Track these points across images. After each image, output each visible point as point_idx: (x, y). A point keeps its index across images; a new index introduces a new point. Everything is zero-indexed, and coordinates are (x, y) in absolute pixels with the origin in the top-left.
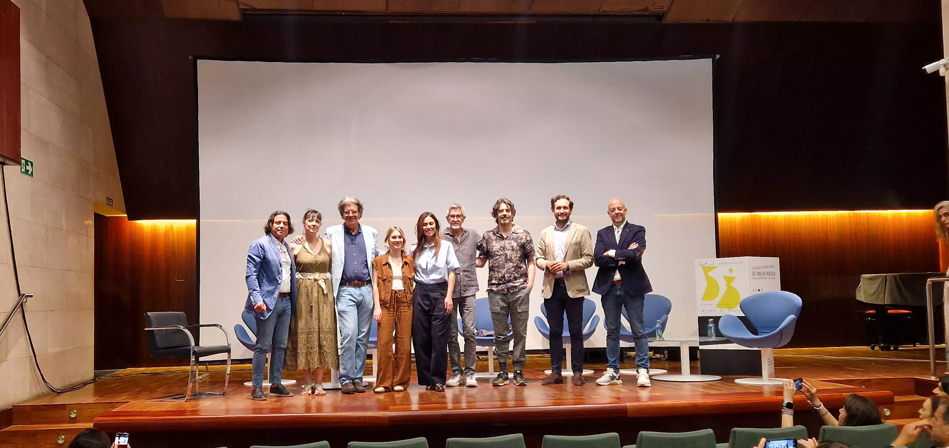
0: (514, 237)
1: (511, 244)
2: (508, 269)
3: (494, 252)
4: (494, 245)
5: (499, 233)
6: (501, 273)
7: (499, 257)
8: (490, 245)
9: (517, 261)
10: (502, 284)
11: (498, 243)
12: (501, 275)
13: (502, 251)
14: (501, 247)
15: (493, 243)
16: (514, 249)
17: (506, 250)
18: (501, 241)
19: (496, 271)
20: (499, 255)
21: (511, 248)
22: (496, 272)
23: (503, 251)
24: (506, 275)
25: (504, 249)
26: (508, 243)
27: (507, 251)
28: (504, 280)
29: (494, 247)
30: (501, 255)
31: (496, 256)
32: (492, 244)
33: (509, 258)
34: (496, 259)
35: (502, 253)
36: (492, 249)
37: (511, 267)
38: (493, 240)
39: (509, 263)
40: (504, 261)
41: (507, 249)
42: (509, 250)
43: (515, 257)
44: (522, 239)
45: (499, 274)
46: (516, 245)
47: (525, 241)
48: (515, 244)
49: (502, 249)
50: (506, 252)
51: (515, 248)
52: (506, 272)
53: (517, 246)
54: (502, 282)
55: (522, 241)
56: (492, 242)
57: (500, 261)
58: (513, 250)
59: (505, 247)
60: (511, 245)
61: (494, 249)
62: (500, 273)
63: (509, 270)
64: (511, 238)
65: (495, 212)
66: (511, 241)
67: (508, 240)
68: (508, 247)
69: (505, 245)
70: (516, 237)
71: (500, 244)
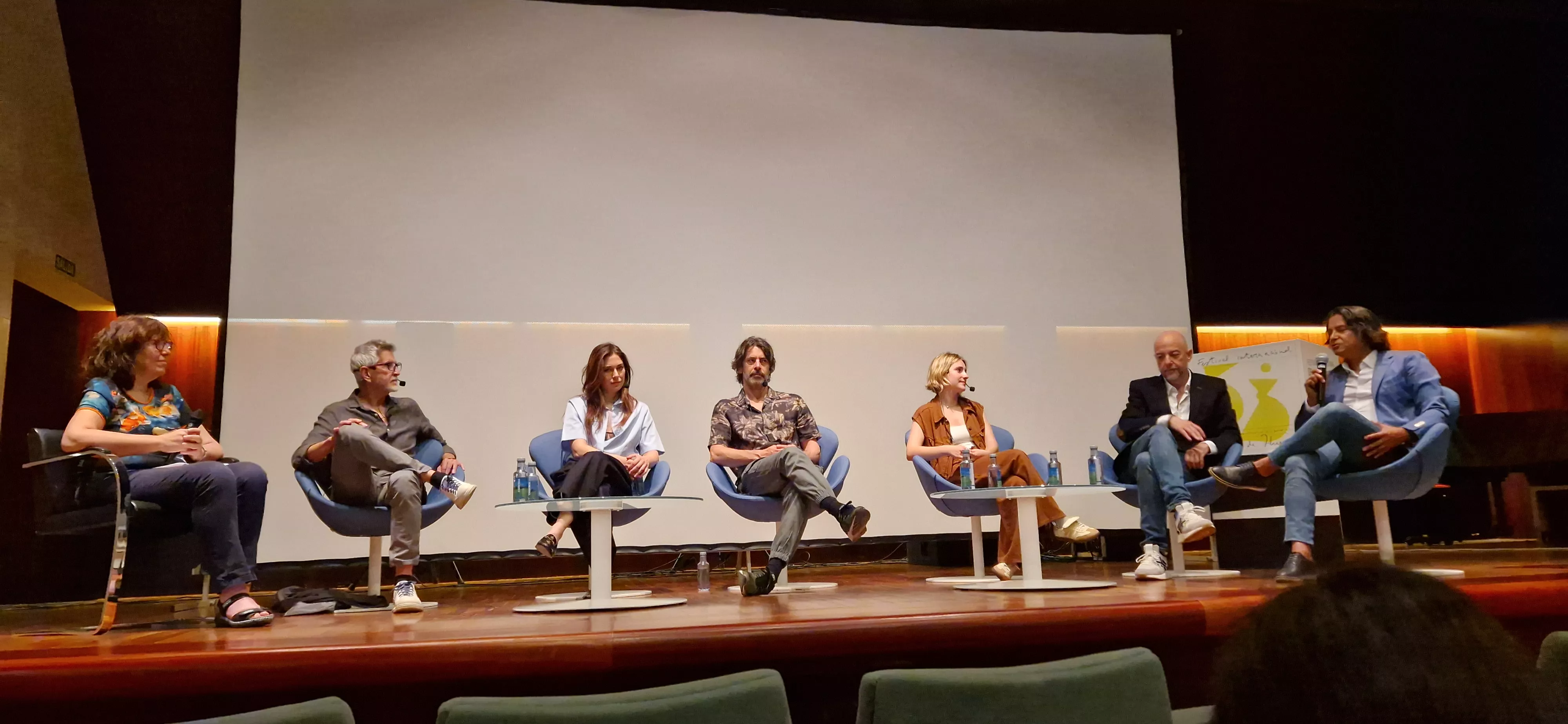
0: (778, 404)
1: (775, 418)
4: (742, 423)
11: (750, 418)
14: (758, 424)
15: (741, 420)
21: (777, 426)
23: (761, 432)
25: (762, 430)
26: (768, 417)
27: (769, 431)
29: (744, 425)
32: (738, 419)
35: (759, 436)
41: (767, 428)
42: (772, 430)
44: (790, 407)
48: (780, 417)
49: (759, 428)
50: (766, 434)
53: (785, 418)
59: (763, 425)
60: (773, 420)
61: (744, 431)
64: (772, 408)
65: (740, 362)
66: (772, 412)
67: (767, 412)
68: (768, 423)
69: (763, 421)
70: (780, 405)
71: (754, 420)
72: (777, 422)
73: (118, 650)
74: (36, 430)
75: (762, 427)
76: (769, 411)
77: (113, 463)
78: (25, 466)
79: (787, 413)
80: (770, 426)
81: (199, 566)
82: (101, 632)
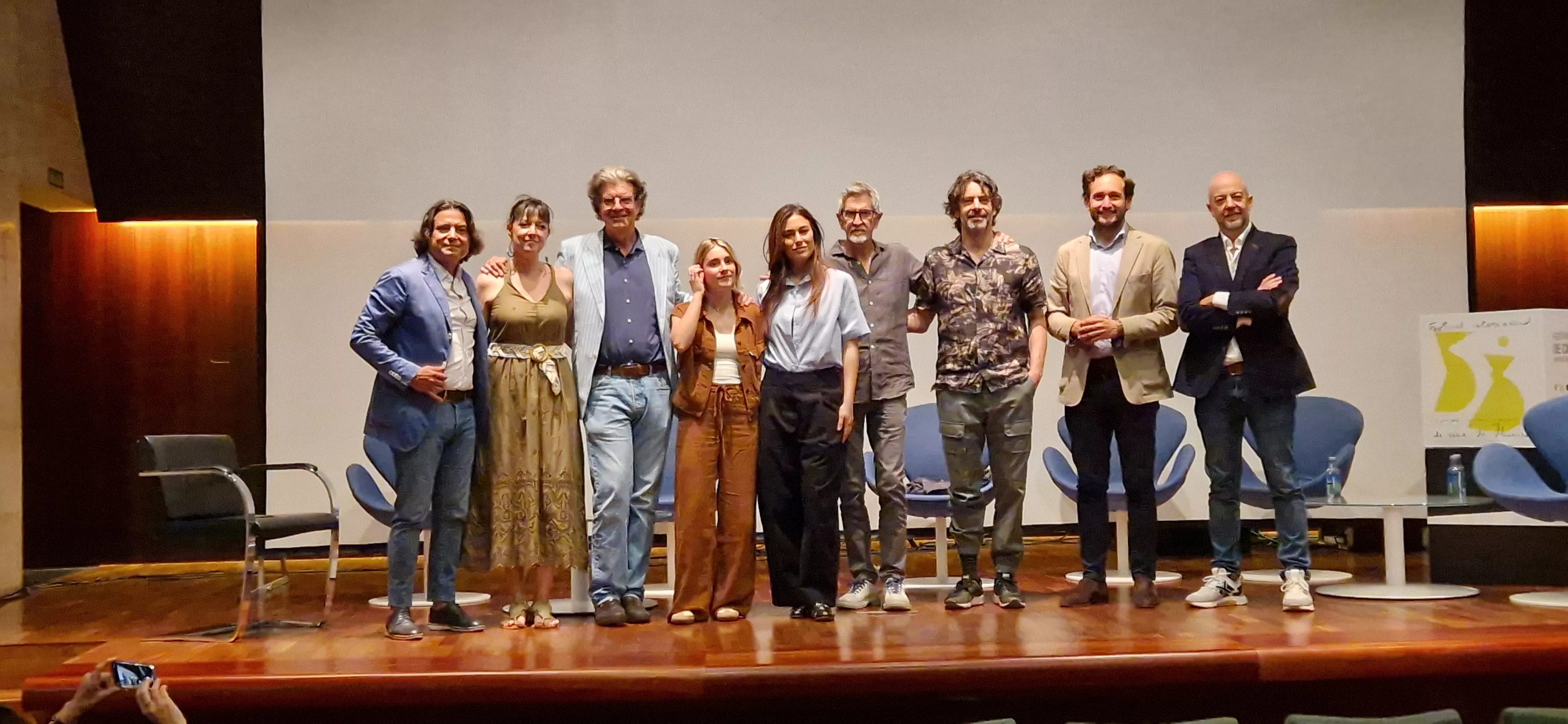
0: (998, 261)
1: (992, 279)
2: (984, 337)
3: (952, 296)
4: (950, 280)
5: (964, 252)
6: (967, 347)
7: (963, 310)
8: (941, 281)
9: (1005, 318)
10: (970, 371)
11: (960, 276)
12: (968, 350)
13: (969, 294)
14: (967, 285)
15: (949, 276)
16: (997, 290)
17: (978, 291)
18: (966, 271)
19: (956, 341)
20: (963, 304)
21: (991, 288)
22: (955, 344)
23: (972, 294)
24: (979, 351)
25: (974, 292)
26: (983, 276)
27: (982, 294)
28: (973, 362)
29: (951, 284)
30: (967, 305)
31: (956, 308)
32: (946, 277)
33: (986, 310)
34: (956, 314)
35: (969, 299)
36: (947, 290)
37: (990, 332)
38: (948, 269)
39: (985, 322)
40: (974, 317)
41: (981, 290)
42: (985, 293)
43: (1000, 309)
44: (1015, 266)
45: (963, 348)
46: (1002, 281)
47: (1023, 272)
48: (999, 279)
49: (969, 290)
50: (978, 297)
51: (1001, 288)
52: (980, 343)
53: (1006, 282)
54: (969, 367)
55: (1016, 272)
56: (947, 273)
57: (965, 319)
58: (995, 292)
59: (976, 285)
60: (990, 281)
61: (950, 291)
62: (966, 345)
63: (985, 340)
64: (991, 265)
65: (955, 203)
66: (990, 270)
67: (984, 268)
68: (984, 285)
69: (977, 279)
70: (1002, 262)
71: (965, 278)
72: (994, 285)
75: (974, 287)
76: (987, 268)
79: (1008, 274)
80: (984, 288)
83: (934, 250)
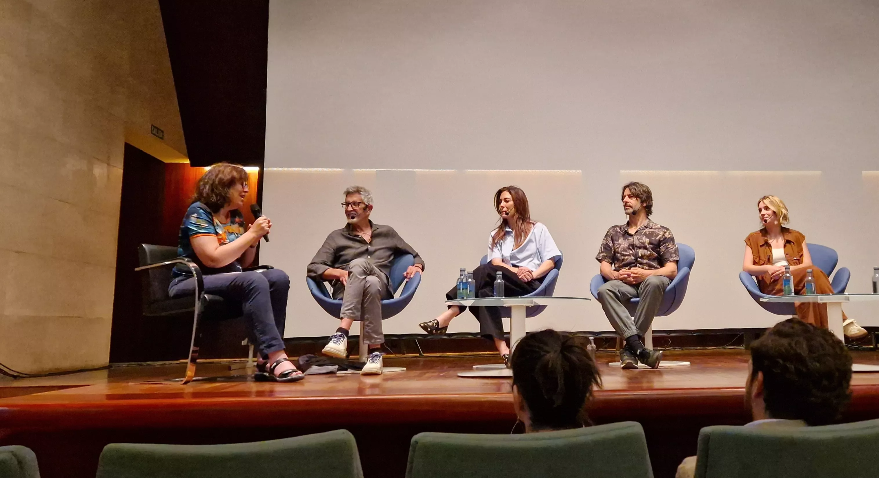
0: (647, 233)
3: (621, 250)
8: (614, 243)
11: (626, 240)
13: (631, 250)
14: (630, 245)
15: (620, 241)
17: (636, 248)
18: (629, 238)
25: (633, 248)
26: (637, 239)
27: (638, 249)
29: (620, 245)
30: (629, 255)
31: (624, 256)
42: (640, 248)
47: (661, 239)
48: (647, 242)
49: (631, 248)
51: (649, 246)
55: (657, 238)
56: (618, 239)
64: (643, 234)
66: (642, 236)
67: (638, 235)
70: (649, 234)
71: (628, 241)
72: (645, 244)
73: (195, 395)
74: (143, 245)
75: (633, 246)
76: (640, 235)
77: (193, 269)
78: (137, 269)
79: (652, 239)
80: (638, 245)
81: (246, 340)
82: (186, 383)
83: (612, 227)
